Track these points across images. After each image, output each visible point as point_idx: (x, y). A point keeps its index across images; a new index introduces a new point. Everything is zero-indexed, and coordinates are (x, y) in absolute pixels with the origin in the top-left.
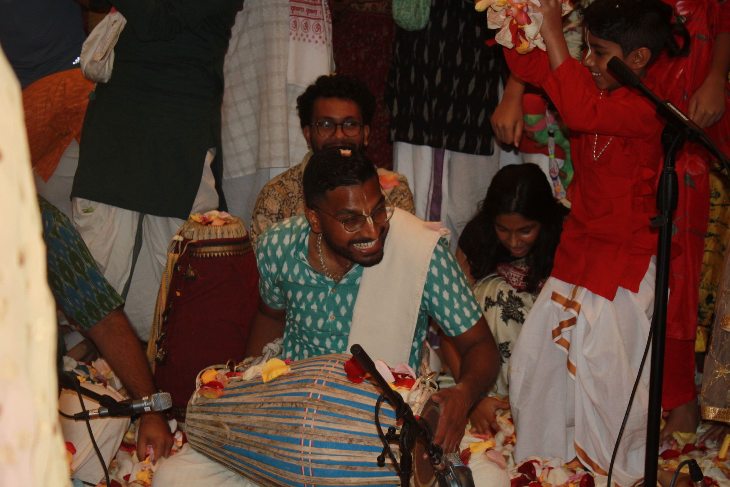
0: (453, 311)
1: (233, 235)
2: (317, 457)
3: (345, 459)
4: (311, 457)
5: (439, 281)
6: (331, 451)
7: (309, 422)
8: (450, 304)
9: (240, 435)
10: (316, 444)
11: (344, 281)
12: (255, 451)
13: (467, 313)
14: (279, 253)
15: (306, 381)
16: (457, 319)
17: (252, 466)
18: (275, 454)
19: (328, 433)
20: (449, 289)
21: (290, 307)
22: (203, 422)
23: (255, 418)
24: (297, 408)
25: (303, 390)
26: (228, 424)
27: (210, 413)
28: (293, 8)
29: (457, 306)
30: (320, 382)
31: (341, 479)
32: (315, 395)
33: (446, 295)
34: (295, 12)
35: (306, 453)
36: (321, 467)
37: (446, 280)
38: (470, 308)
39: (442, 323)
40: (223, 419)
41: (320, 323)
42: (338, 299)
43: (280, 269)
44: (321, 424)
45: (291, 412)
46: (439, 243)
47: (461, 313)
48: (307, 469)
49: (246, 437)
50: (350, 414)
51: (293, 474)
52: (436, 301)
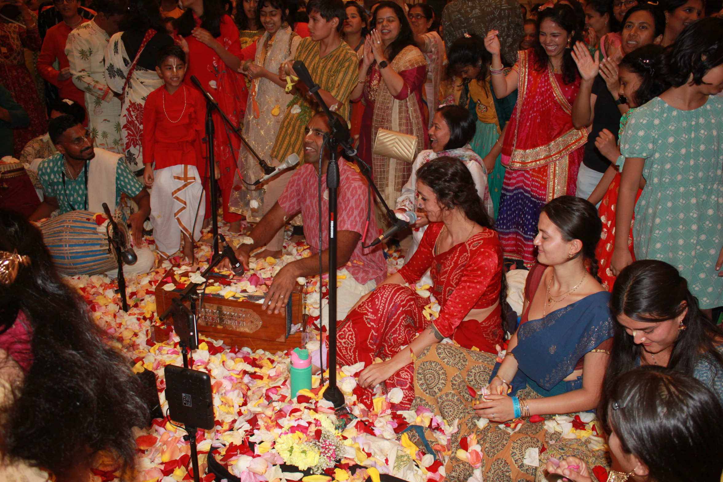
0: (131, 186)
2: (71, 251)
3: (83, 250)
4: (69, 252)
5: (122, 175)
6: (77, 248)
7: (66, 237)
8: (130, 184)
10: (70, 246)
11: (79, 179)
13: (137, 186)
14: (49, 170)
15: (64, 221)
16: (134, 189)
19: (75, 241)
20: (127, 177)
21: (57, 194)
24: (60, 232)
25: (62, 225)
29: (132, 184)
31: (83, 259)
32: (68, 226)
33: (127, 180)
35: (66, 250)
36: (74, 255)
37: (125, 174)
38: (138, 184)
39: (128, 192)
41: (72, 198)
42: (77, 188)
43: (49, 177)
44: (71, 237)
45: (58, 234)
46: (119, 160)
47: (135, 187)
48: (68, 257)
51: (62, 260)
52: (123, 183)
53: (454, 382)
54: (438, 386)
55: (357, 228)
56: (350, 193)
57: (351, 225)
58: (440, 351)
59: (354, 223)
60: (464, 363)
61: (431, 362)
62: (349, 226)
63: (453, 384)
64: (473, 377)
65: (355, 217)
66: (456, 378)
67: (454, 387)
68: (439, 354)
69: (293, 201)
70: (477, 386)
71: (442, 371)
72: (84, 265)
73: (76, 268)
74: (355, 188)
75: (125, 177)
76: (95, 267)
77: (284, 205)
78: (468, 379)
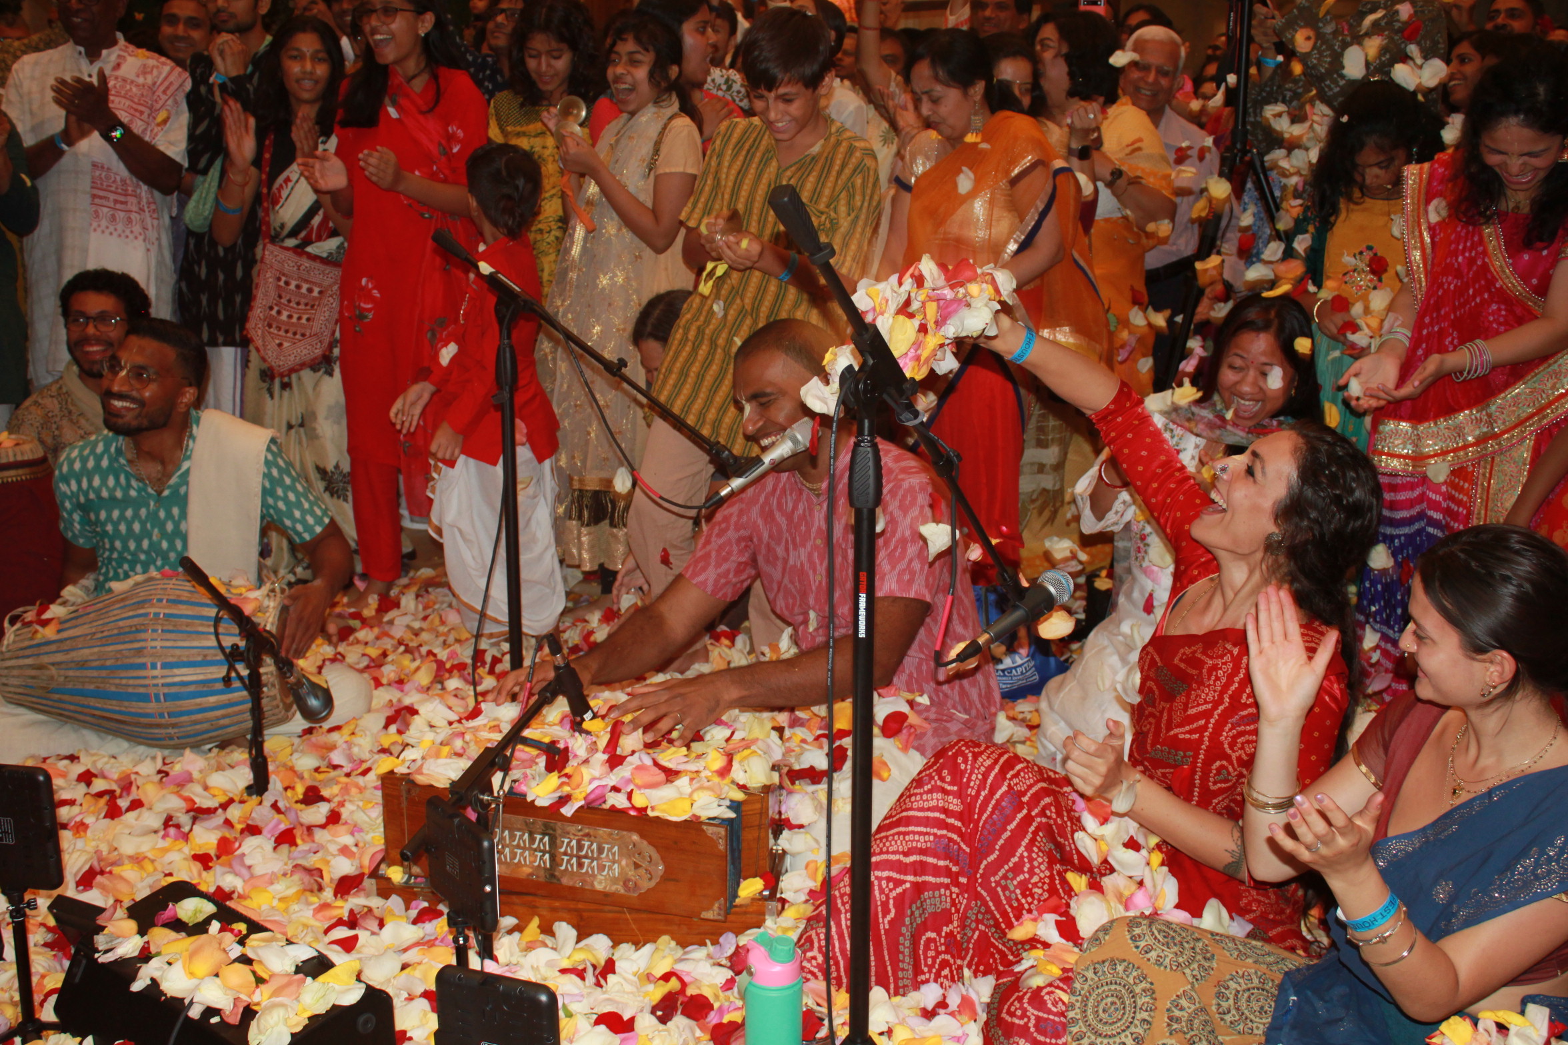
0: (304, 512)
1: (28, 456)
2: (169, 680)
3: (201, 677)
4: (161, 681)
7: (154, 644)
8: (299, 505)
9: (71, 673)
10: (165, 666)
11: (166, 493)
12: (92, 687)
13: (319, 512)
15: (144, 602)
16: (310, 520)
17: (88, 707)
18: (117, 685)
19: (178, 652)
21: (105, 533)
22: (20, 667)
23: (87, 651)
24: (138, 631)
25: (142, 611)
26: (53, 664)
27: (28, 657)
28: (94, 196)
29: (306, 506)
30: (160, 600)
31: (198, 700)
32: (157, 614)
33: (292, 497)
34: (97, 201)
35: (155, 677)
36: (173, 690)
37: (288, 481)
38: (319, 507)
39: (293, 528)
40: (46, 659)
41: (145, 544)
42: (162, 514)
45: (131, 637)
46: (270, 443)
47: (313, 514)
48: (157, 696)
49: (78, 673)
50: (201, 629)
51: (141, 704)
52: (281, 505)
53: (1177, 1013)
54: (1132, 1029)
55: (915, 587)
56: (896, 503)
57: (899, 581)
58: (1137, 931)
59: (906, 577)
60: (1206, 964)
61: (1113, 963)
62: (895, 586)
63: (1171, 1018)
64: (1231, 1002)
65: (911, 561)
66: (1184, 1002)
67: (1175, 1026)
68: (1134, 939)
69: (725, 567)
70: (1241, 1027)
71: (1143, 985)
72: (199, 716)
73: (174, 726)
74: (911, 490)
75: (286, 489)
76: (226, 721)
77: (701, 578)
78: (1219, 1005)
